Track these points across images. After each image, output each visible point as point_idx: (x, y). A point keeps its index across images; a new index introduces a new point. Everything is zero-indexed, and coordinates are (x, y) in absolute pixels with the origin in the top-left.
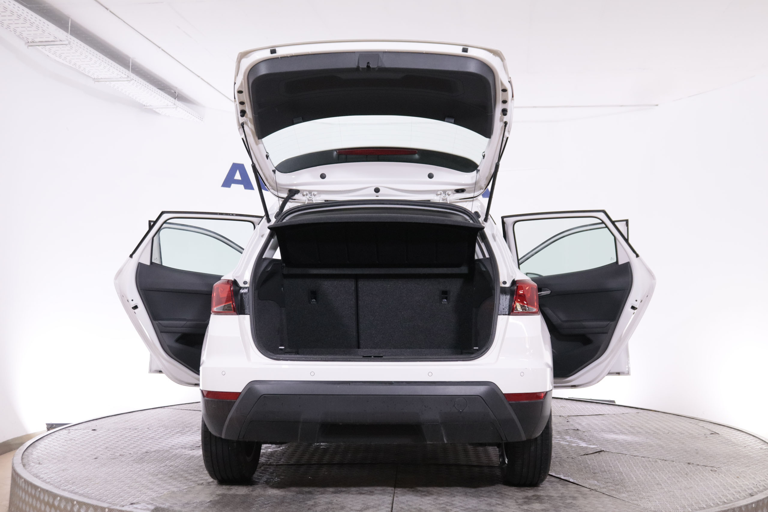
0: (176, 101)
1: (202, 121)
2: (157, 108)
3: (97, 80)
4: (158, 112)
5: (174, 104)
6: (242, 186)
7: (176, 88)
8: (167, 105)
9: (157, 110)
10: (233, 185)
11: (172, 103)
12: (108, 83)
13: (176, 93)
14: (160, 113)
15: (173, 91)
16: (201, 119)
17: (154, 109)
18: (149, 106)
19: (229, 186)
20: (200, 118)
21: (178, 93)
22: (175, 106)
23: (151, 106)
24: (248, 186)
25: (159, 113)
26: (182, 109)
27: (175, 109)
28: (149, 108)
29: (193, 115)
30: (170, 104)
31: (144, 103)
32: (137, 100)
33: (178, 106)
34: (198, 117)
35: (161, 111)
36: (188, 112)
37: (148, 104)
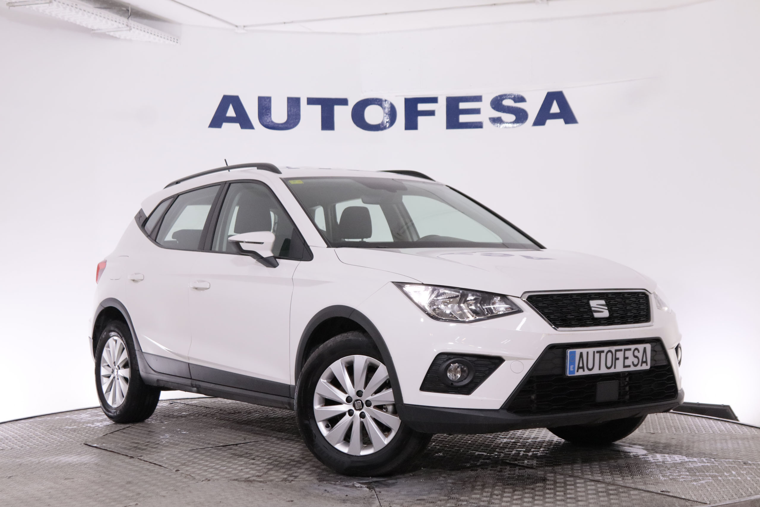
0: (132, 22)
1: (177, 42)
2: (110, 32)
4: (115, 36)
5: (127, 26)
6: (237, 126)
7: (129, 4)
8: (119, 28)
9: (112, 34)
10: (225, 125)
11: (123, 24)
12: (27, 7)
13: (128, 11)
14: (118, 36)
15: (124, 9)
16: (175, 40)
17: (107, 33)
18: (97, 30)
19: (220, 126)
20: (174, 39)
21: (131, 9)
22: (128, 28)
23: (100, 29)
24: (246, 124)
25: (116, 38)
26: (141, 30)
27: (131, 31)
28: (99, 31)
29: (161, 37)
30: (120, 25)
31: (89, 27)
32: (78, 23)
33: (134, 28)
34: (169, 38)
35: (117, 34)
36: (151, 34)
37: (95, 28)
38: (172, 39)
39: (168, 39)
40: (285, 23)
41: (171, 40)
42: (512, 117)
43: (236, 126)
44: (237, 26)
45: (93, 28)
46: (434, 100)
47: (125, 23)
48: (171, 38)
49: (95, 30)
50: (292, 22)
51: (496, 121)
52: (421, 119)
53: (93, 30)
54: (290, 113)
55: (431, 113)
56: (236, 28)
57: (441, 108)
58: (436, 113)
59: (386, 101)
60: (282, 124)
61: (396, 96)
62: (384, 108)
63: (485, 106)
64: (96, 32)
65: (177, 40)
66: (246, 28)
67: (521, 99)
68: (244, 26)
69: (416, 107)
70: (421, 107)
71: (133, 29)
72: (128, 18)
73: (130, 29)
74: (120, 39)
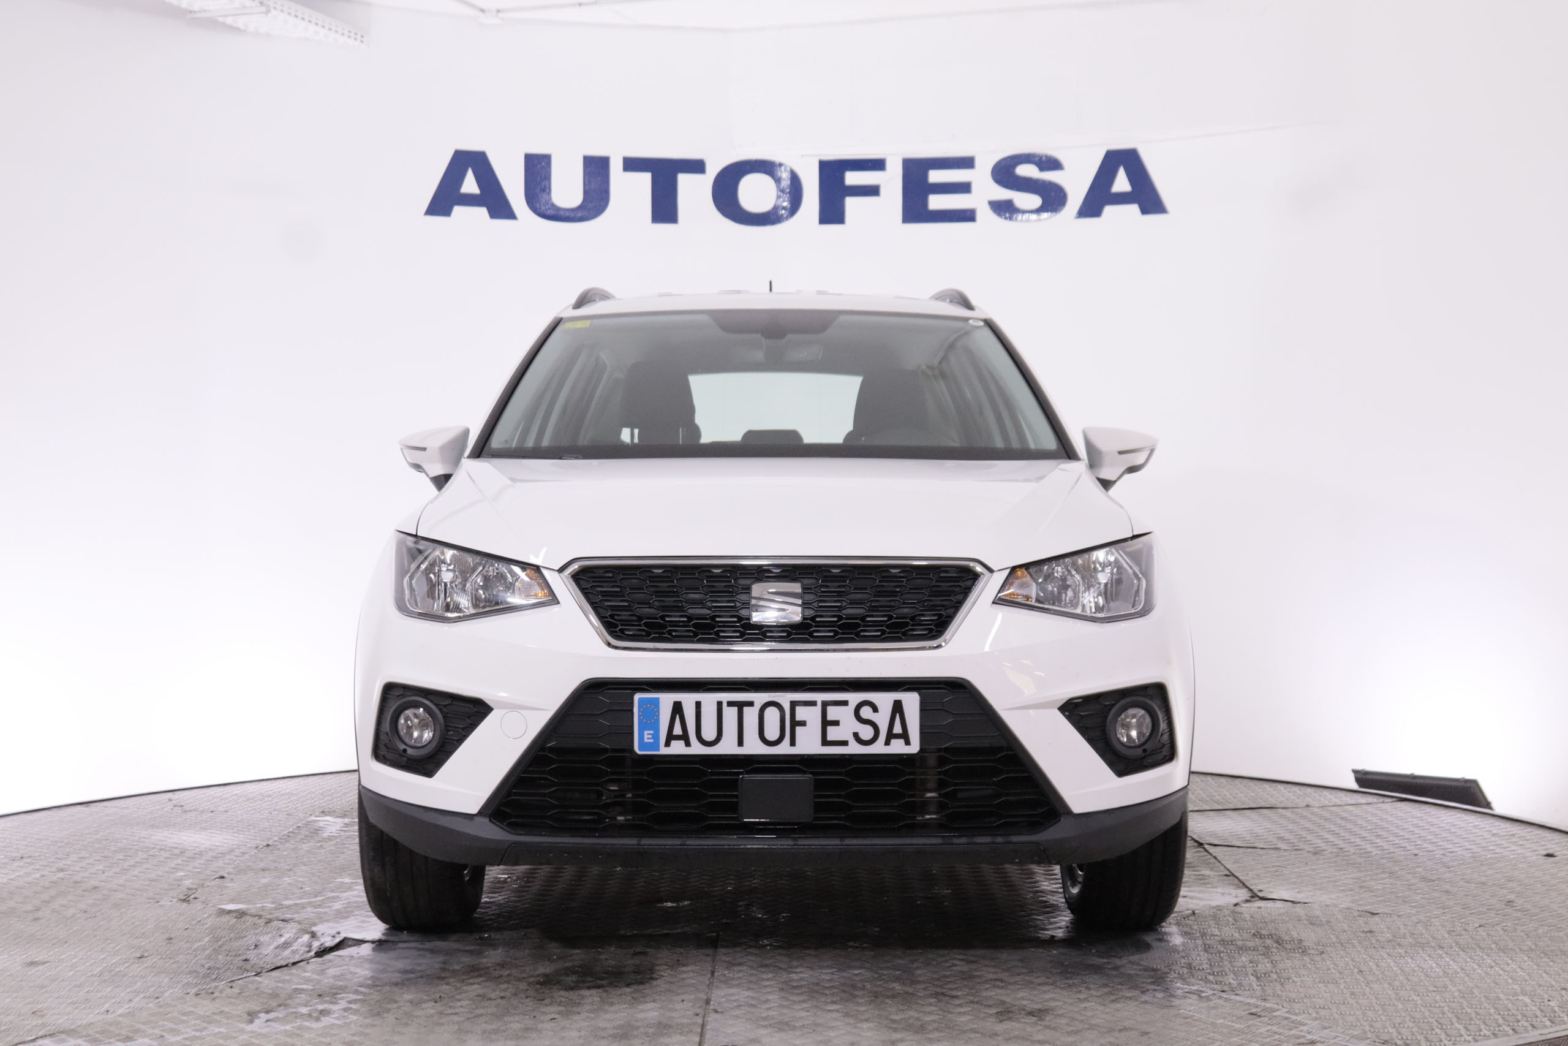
2: (226, 16)
4: (235, 25)
6: (483, 211)
8: (244, 7)
9: (229, 21)
10: (457, 210)
11: (253, 1)
14: (242, 27)
16: (358, 37)
17: (220, 19)
18: (200, 12)
19: (447, 212)
20: (356, 34)
22: (264, 9)
23: (205, 11)
24: (500, 208)
25: (238, 29)
26: (289, 14)
27: (269, 15)
28: (203, 16)
29: (330, 29)
30: (247, 3)
31: (184, 5)
33: (275, 8)
34: (346, 32)
35: (240, 22)
36: (310, 21)
38: (352, 35)
39: (343, 34)
40: (580, 4)
41: (350, 36)
42: (1035, 201)
43: (481, 213)
44: (482, 11)
45: (190, 9)
46: (877, 165)
48: (350, 32)
49: (195, 12)
51: (1004, 209)
52: (851, 204)
53: (191, 12)
54: (587, 187)
55: (872, 191)
56: (480, 14)
57: (891, 181)
58: (882, 191)
59: (780, 165)
60: (572, 210)
61: (802, 156)
62: (778, 181)
63: (981, 178)
64: (197, 15)
65: (362, 36)
66: (500, 15)
67: (1052, 164)
68: (498, 11)
69: (842, 179)
70: (853, 178)
71: (273, 11)
73: (268, 12)
74: (245, 31)
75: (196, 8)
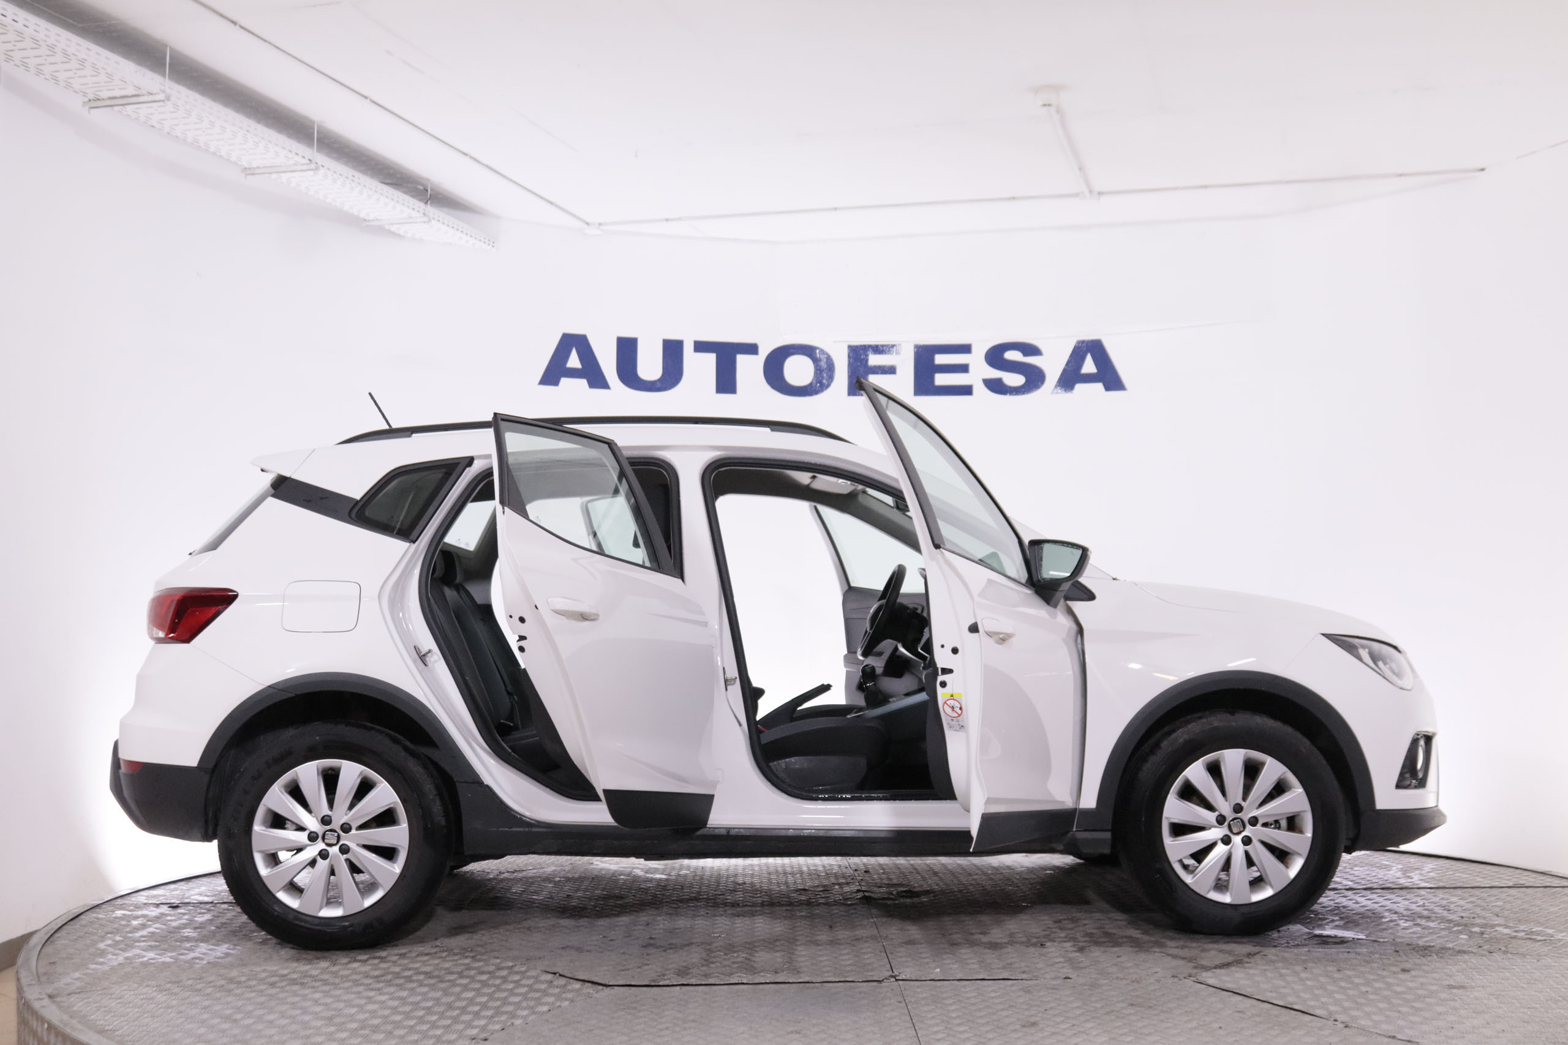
0: (431, 210)
1: (492, 245)
2: (392, 224)
3: (249, 171)
4: (397, 232)
5: (424, 214)
7: (428, 180)
8: (411, 218)
9: (393, 228)
11: (419, 211)
12: (274, 176)
13: (427, 191)
14: (402, 233)
15: (421, 188)
17: (387, 227)
18: (373, 220)
21: (432, 190)
22: (426, 219)
23: (377, 220)
25: (399, 235)
26: (443, 223)
27: (428, 224)
28: (376, 223)
29: (471, 236)
30: (414, 214)
31: (362, 215)
32: (346, 208)
33: (434, 218)
34: (483, 240)
35: (402, 229)
36: (458, 230)
37: (371, 217)
38: (487, 241)
39: (480, 240)
40: (667, 220)
41: (485, 242)
44: (587, 224)
45: (366, 218)
47: (422, 211)
48: (485, 238)
49: (369, 221)
50: (679, 219)
53: (365, 220)
56: (586, 226)
61: (835, 342)
64: (372, 223)
65: (493, 242)
66: (602, 227)
68: (600, 224)
71: (433, 222)
72: (426, 203)
73: (430, 221)
74: (403, 237)
75: (371, 218)
